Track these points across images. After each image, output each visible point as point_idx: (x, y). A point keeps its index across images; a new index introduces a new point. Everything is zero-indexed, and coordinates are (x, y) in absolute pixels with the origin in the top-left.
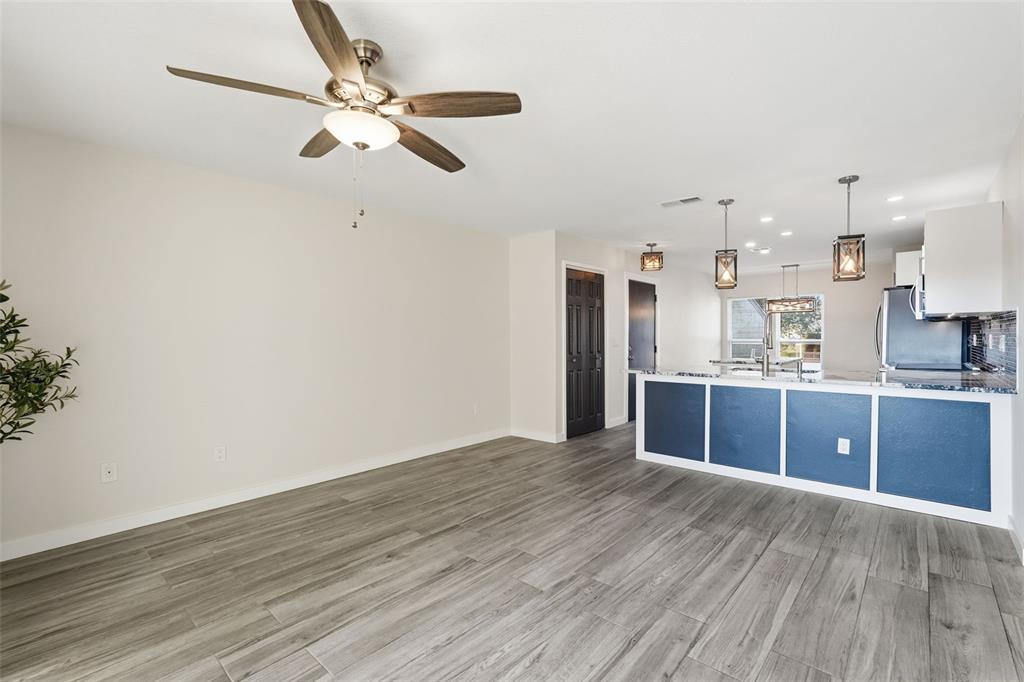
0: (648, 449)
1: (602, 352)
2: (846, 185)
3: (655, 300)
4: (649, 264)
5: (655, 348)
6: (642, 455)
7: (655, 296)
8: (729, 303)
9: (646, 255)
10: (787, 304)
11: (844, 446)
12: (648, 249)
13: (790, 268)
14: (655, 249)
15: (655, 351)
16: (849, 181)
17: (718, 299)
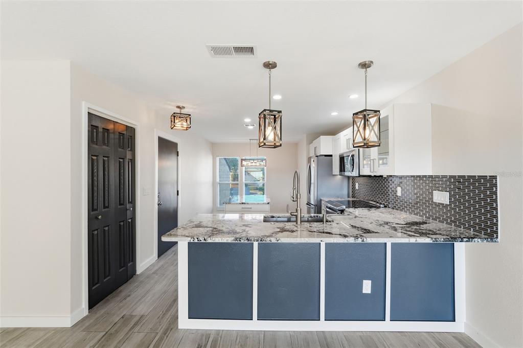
0: (191, 316)
1: (133, 202)
2: (365, 70)
3: (178, 155)
4: (179, 124)
5: (178, 191)
6: (185, 322)
7: (178, 152)
8: (218, 159)
9: (174, 116)
10: (252, 161)
11: (367, 287)
12: (178, 111)
13: (254, 141)
14: (183, 111)
15: (178, 194)
16: (365, 66)
17: (212, 157)
